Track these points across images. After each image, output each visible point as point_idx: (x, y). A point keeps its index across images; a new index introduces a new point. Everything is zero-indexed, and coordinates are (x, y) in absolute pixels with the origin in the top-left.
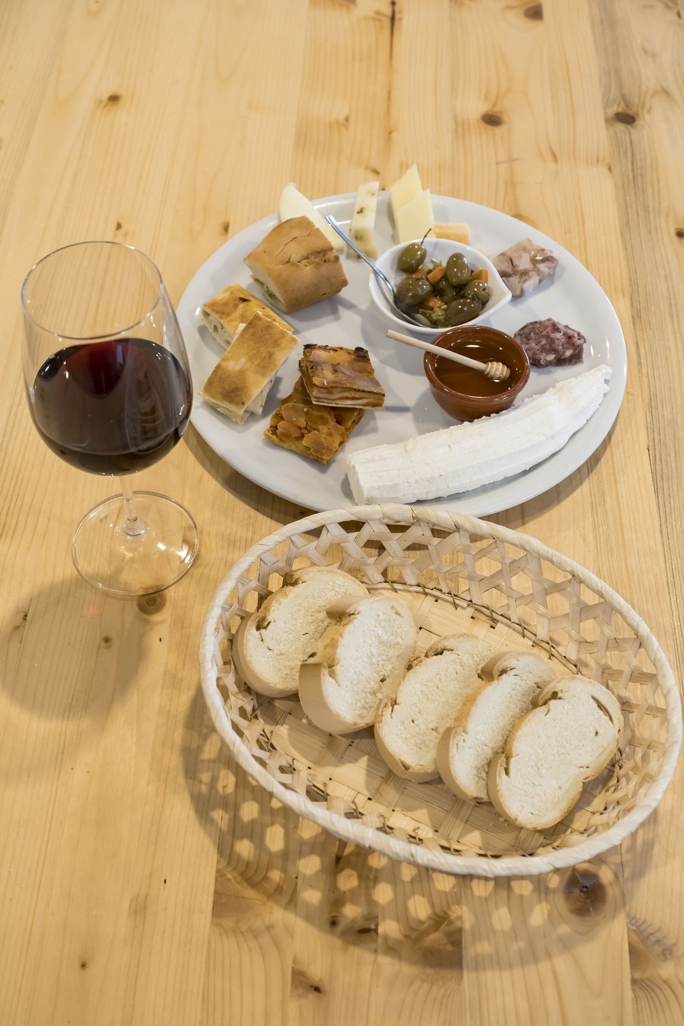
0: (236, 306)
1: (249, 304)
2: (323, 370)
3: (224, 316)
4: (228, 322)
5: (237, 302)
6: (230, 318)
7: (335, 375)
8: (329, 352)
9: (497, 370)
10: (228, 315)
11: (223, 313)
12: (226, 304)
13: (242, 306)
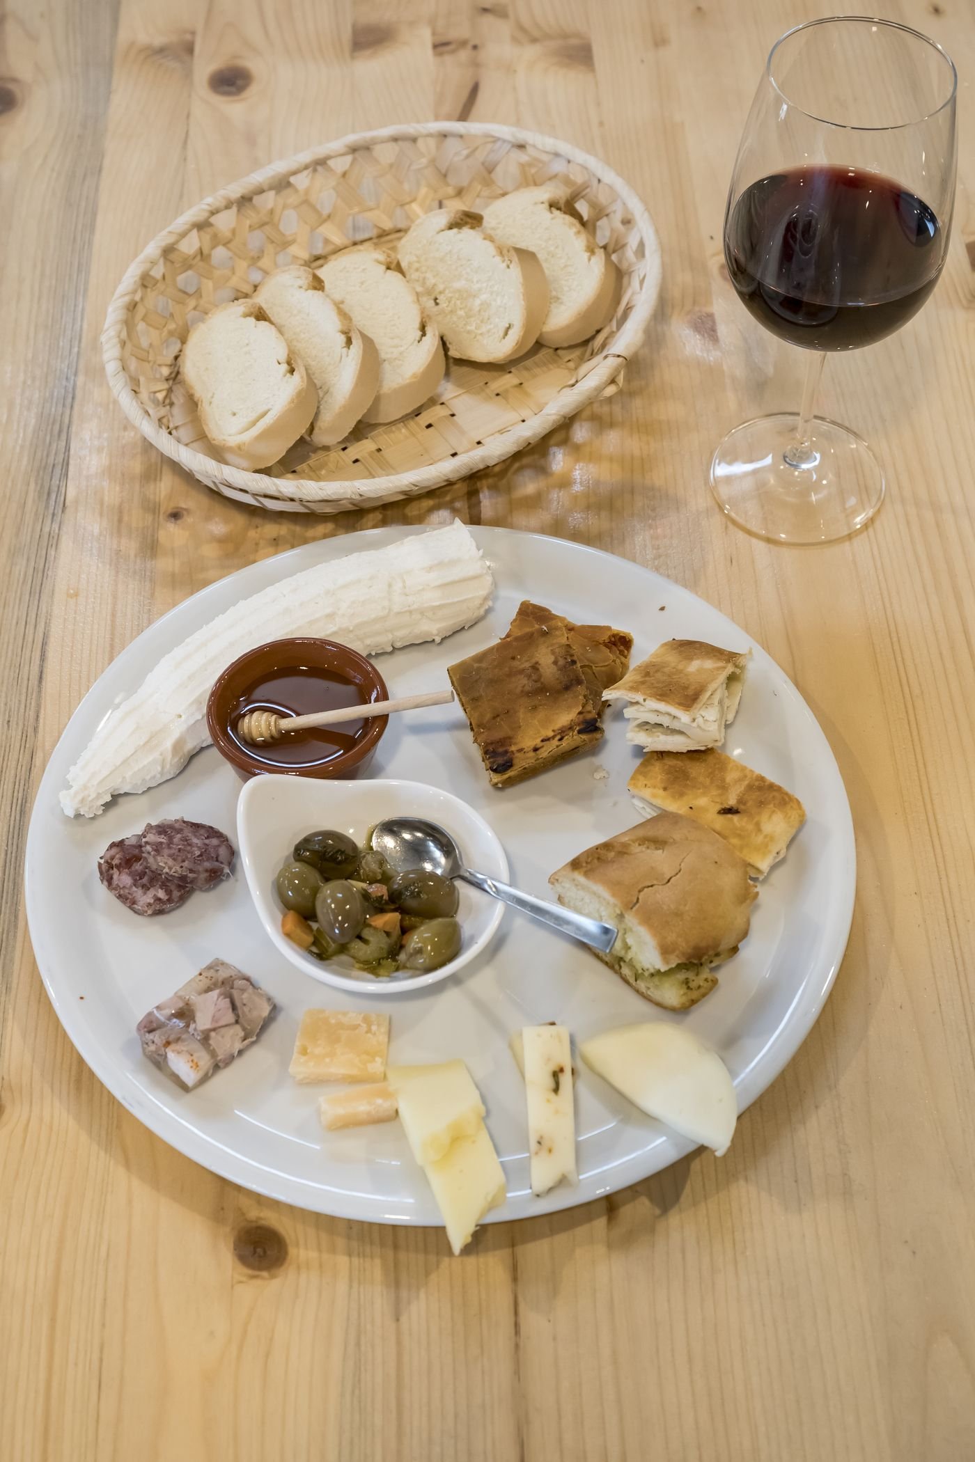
0: (740, 801)
1: (718, 807)
2: (555, 663)
3: (757, 783)
4: (746, 776)
5: (742, 807)
6: (746, 783)
7: (533, 661)
8: (553, 731)
9: (258, 724)
10: (750, 787)
11: (760, 788)
12: (761, 804)
13: (732, 801)
